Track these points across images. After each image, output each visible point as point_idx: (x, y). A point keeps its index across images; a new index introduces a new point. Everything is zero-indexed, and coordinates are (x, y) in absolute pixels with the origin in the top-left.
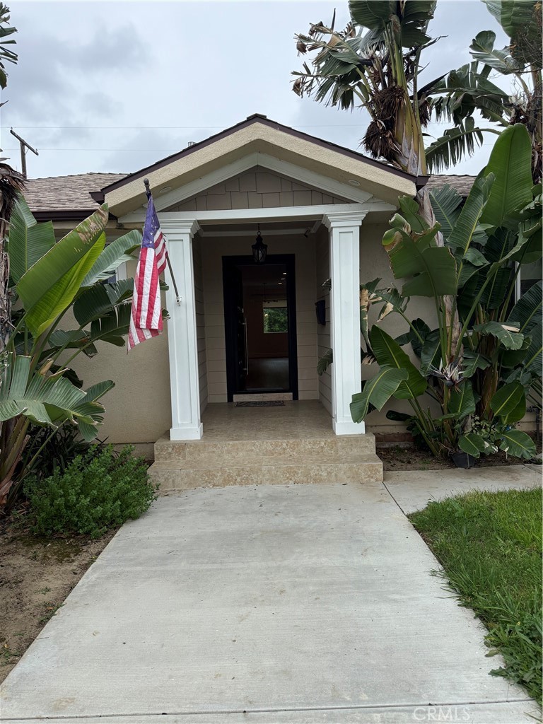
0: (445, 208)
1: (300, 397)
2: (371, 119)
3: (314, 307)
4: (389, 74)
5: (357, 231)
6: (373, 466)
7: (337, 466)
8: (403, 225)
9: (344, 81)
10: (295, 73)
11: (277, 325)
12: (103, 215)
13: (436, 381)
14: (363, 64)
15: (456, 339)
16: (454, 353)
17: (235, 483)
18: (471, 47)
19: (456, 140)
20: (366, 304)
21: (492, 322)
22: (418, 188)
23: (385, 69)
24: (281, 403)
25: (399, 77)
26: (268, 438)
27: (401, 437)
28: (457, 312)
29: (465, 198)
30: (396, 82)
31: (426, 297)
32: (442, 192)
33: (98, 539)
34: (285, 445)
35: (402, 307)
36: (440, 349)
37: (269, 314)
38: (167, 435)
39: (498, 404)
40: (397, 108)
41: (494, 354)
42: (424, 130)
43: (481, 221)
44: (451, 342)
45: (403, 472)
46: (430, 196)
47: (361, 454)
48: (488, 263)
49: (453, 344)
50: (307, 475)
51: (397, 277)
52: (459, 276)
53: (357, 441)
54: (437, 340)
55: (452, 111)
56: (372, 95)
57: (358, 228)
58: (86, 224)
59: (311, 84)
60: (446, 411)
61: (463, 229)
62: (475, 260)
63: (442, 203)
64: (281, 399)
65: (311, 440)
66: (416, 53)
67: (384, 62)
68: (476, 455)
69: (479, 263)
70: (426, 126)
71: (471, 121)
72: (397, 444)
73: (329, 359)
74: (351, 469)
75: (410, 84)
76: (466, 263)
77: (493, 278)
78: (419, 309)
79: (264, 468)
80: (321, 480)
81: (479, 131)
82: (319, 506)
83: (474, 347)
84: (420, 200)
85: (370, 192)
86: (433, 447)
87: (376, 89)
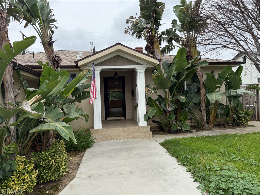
0: (166, 66)
1: (127, 118)
2: (147, 43)
3: (131, 92)
4: (151, 31)
5: (144, 72)
6: (150, 133)
7: (140, 134)
8: (157, 73)
9: (139, 32)
10: (126, 29)
11: (113, 97)
12: (87, 70)
13: (165, 111)
14: (144, 29)
15: (170, 100)
16: (169, 104)
17: (113, 139)
18: (171, 23)
19: (168, 48)
20: (147, 91)
21: (178, 96)
22: (159, 62)
23: (150, 30)
24: (121, 120)
25: (154, 33)
26: (121, 127)
27: (156, 127)
28: (170, 93)
29: (171, 64)
30: (153, 34)
31: (162, 89)
32: (165, 62)
33: (82, 152)
34: (126, 129)
35: (156, 92)
36: (166, 102)
37: (111, 94)
38: (93, 128)
39: (181, 117)
40: (153, 41)
41: (179, 103)
42: (160, 46)
43: (175, 70)
44: (168, 101)
45: (157, 135)
46: (162, 63)
47: (147, 131)
48: (177, 81)
49: (169, 101)
50: (133, 136)
51: (155, 85)
52: (170, 84)
53: (145, 128)
54: (165, 100)
55: (167, 40)
56: (147, 37)
57: (144, 71)
58: (83, 72)
59: (130, 32)
60: (168, 119)
61: (170, 72)
62: (173, 80)
63: (165, 65)
64: (121, 119)
65: (133, 128)
66: (158, 27)
67: (149, 29)
68: (176, 129)
69: (175, 81)
70: (161, 45)
71: (172, 43)
72: (155, 129)
73: (137, 106)
74: (144, 134)
75: (157, 34)
76: (171, 81)
77: (178, 84)
78: (160, 92)
79: (121, 135)
80: (136, 138)
81: (174, 46)
82: (137, 143)
83: (174, 102)
84: (160, 64)
85: (147, 62)
86: (165, 129)
87: (148, 35)
